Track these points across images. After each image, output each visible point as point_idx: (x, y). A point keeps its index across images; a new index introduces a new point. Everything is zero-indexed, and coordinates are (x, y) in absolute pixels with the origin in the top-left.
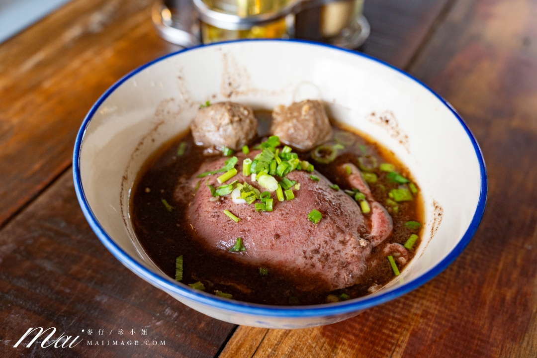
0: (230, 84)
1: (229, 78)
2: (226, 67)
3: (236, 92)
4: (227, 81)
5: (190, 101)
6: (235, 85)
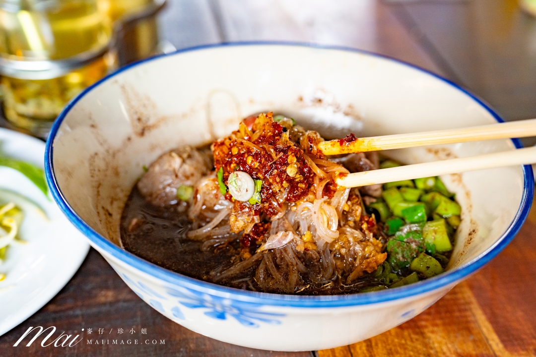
0: (139, 119)
1: (136, 113)
2: (128, 101)
3: (147, 127)
4: (136, 117)
5: (111, 152)
6: (144, 119)
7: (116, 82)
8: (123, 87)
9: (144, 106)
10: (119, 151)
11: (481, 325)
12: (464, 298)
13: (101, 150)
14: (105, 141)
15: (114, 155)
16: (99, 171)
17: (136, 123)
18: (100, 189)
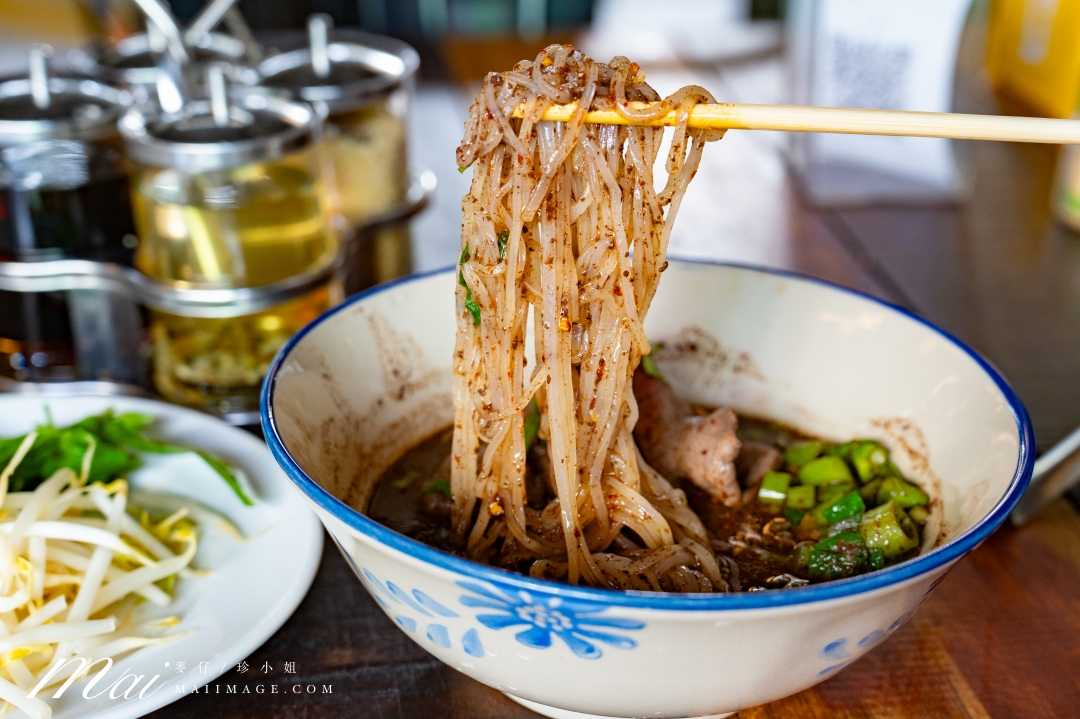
1: (391, 361)
2: (379, 341)
3: (409, 385)
4: (390, 368)
5: (353, 419)
6: (403, 373)
7: (361, 310)
8: (371, 319)
9: (404, 350)
10: (364, 420)
11: (967, 704)
12: (939, 666)
13: (339, 415)
14: (344, 402)
15: (357, 426)
16: (336, 446)
17: (392, 377)
18: (339, 474)
